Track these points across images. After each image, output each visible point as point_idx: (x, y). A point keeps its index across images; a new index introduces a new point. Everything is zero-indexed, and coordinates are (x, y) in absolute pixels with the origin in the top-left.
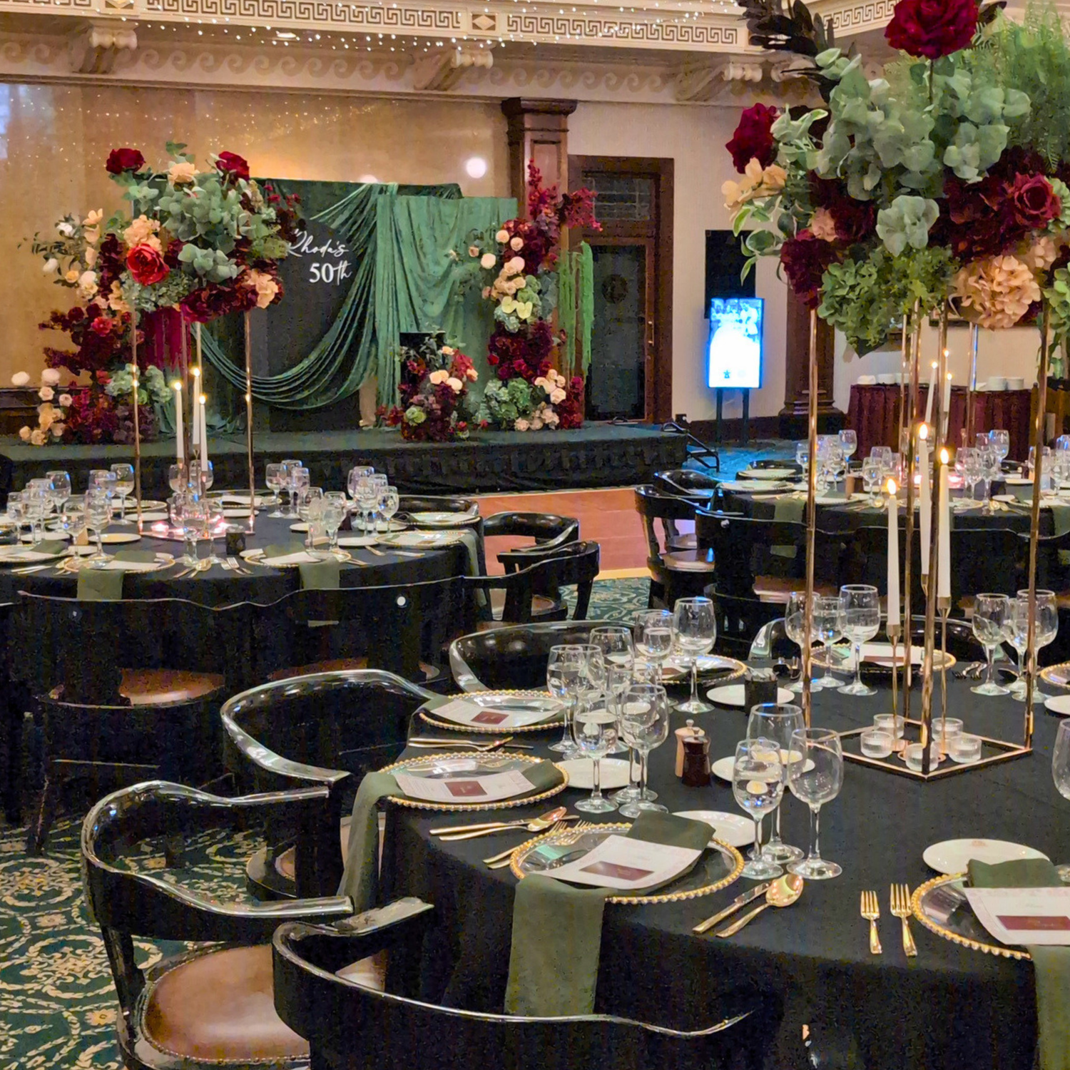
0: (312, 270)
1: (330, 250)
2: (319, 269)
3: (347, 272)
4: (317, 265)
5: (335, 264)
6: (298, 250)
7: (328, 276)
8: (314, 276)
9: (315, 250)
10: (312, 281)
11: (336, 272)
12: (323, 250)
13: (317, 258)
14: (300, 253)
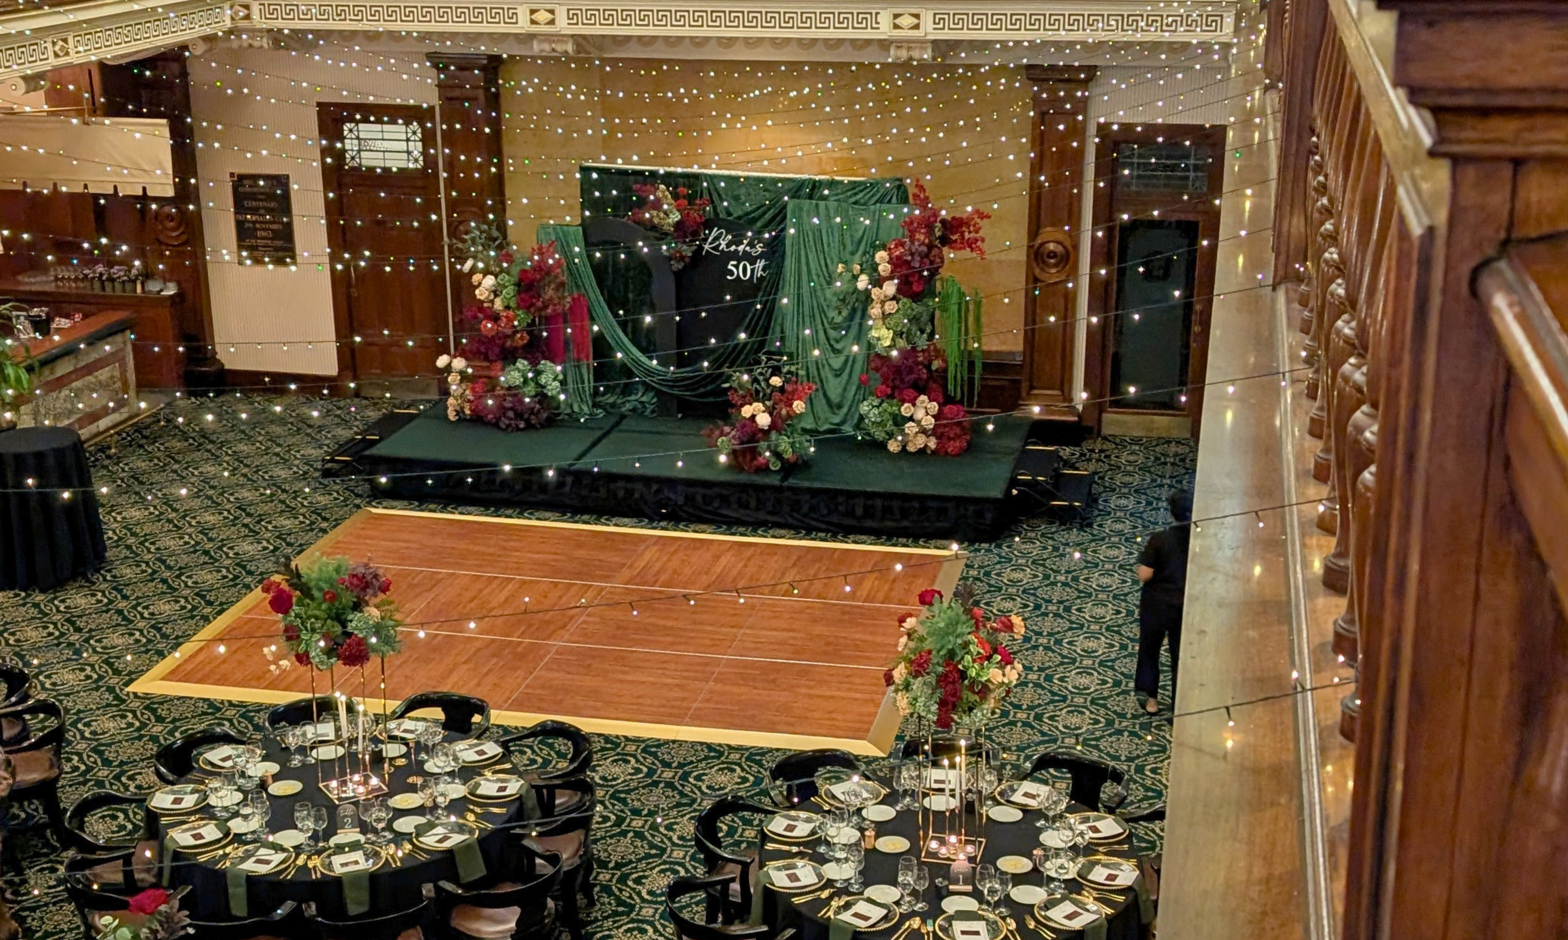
0: (730, 267)
1: (748, 248)
2: (737, 267)
3: (764, 270)
4: (735, 263)
5: (753, 261)
6: (716, 248)
7: (745, 274)
8: (732, 273)
9: (733, 248)
10: (729, 277)
11: (753, 271)
12: (741, 248)
13: (735, 256)
14: (717, 250)
